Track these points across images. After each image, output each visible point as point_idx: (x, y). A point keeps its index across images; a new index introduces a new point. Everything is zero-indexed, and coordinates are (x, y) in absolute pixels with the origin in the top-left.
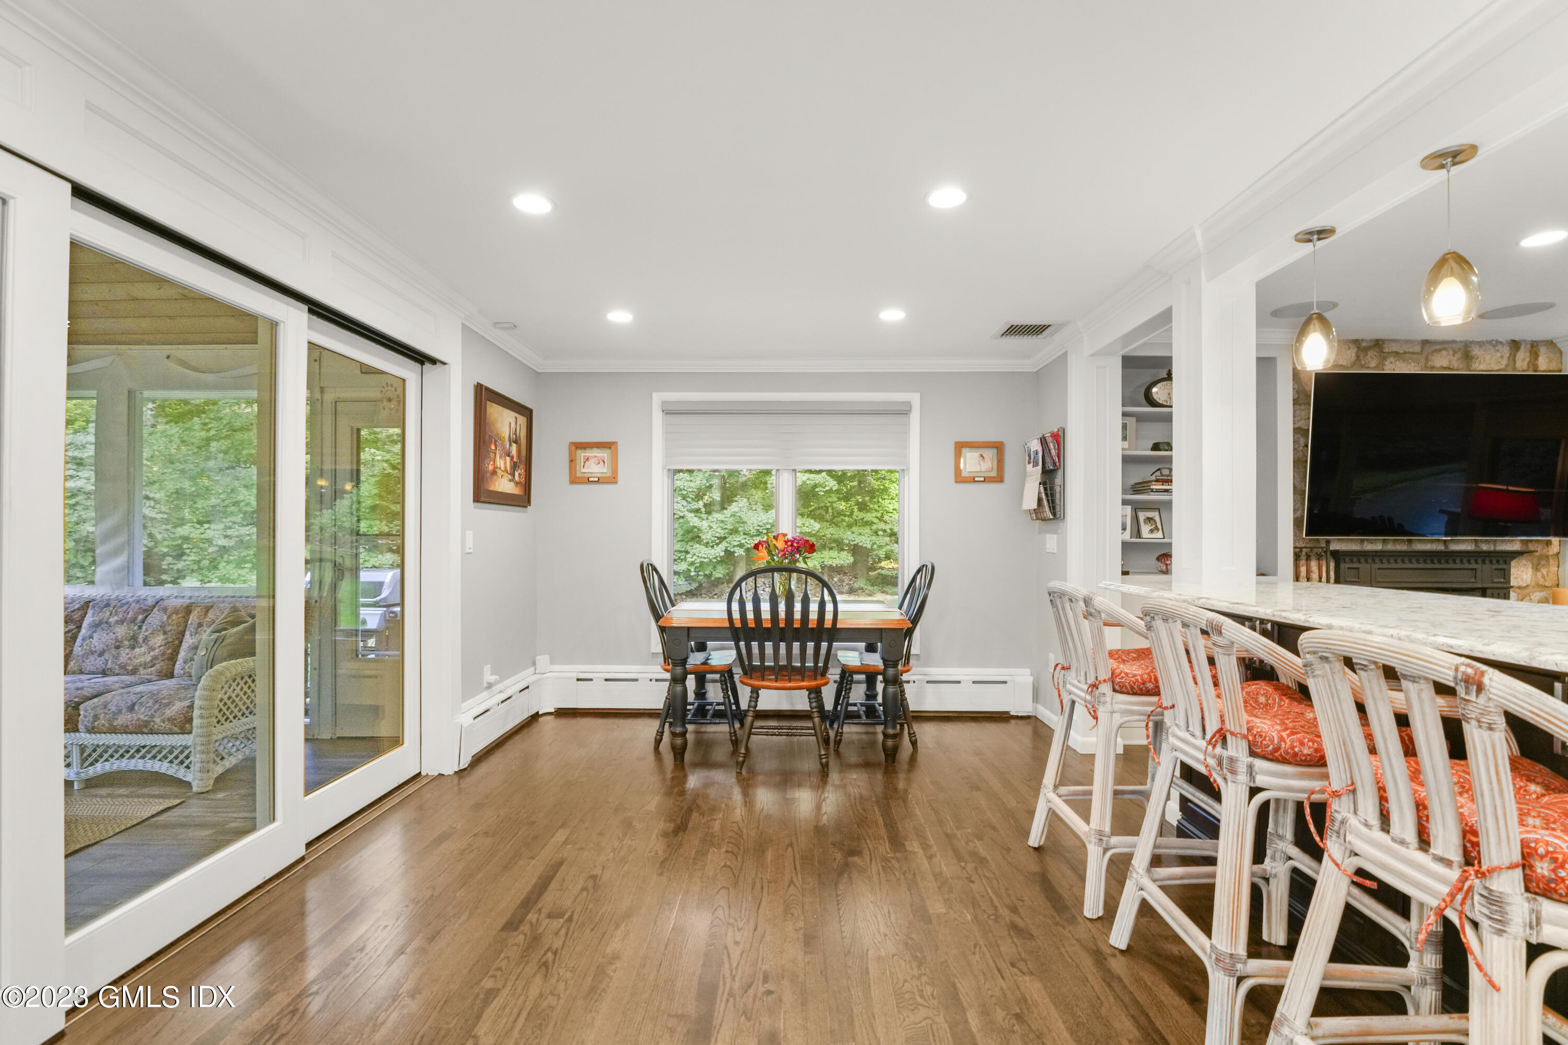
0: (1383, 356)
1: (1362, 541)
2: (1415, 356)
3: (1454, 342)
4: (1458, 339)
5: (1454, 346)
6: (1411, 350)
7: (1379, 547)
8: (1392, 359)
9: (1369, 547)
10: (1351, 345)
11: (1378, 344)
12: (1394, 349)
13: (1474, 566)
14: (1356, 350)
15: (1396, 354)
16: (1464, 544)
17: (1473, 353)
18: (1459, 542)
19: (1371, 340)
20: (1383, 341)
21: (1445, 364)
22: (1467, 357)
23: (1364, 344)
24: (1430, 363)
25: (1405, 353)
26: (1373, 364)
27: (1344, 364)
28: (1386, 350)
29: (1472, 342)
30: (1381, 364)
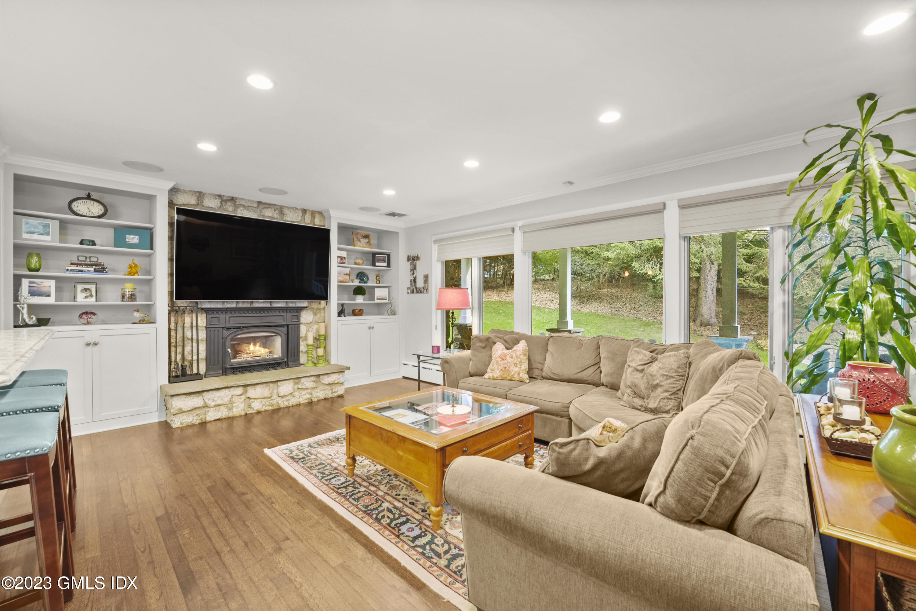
0: (236, 207)
1: (224, 302)
2: (254, 209)
3: (275, 205)
4: (277, 204)
5: (274, 207)
6: (251, 205)
7: (234, 305)
8: (241, 208)
9: (228, 306)
10: (217, 197)
11: (233, 199)
12: (242, 203)
13: (282, 314)
14: (220, 200)
15: (244, 206)
16: (280, 304)
17: (284, 212)
18: (277, 302)
19: (229, 197)
20: (236, 198)
21: (270, 215)
22: (282, 213)
23: (225, 198)
24: (262, 214)
25: (248, 206)
26: (231, 209)
27: (213, 207)
28: (238, 203)
29: (284, 207)
30: (235, 210)
